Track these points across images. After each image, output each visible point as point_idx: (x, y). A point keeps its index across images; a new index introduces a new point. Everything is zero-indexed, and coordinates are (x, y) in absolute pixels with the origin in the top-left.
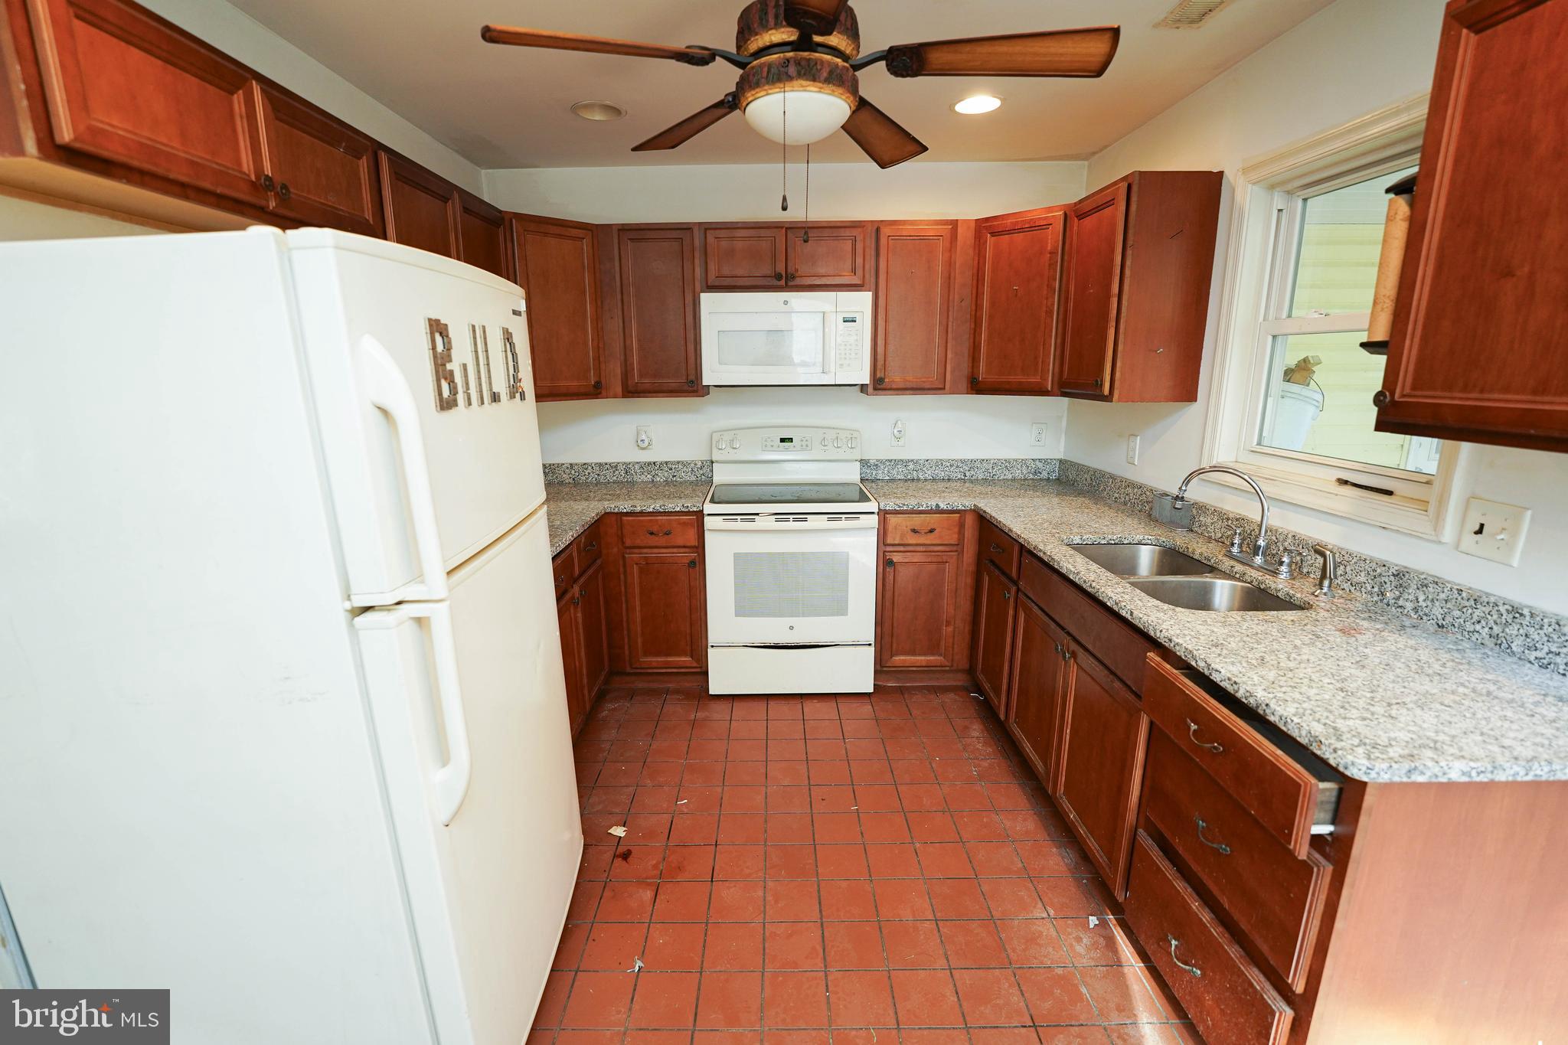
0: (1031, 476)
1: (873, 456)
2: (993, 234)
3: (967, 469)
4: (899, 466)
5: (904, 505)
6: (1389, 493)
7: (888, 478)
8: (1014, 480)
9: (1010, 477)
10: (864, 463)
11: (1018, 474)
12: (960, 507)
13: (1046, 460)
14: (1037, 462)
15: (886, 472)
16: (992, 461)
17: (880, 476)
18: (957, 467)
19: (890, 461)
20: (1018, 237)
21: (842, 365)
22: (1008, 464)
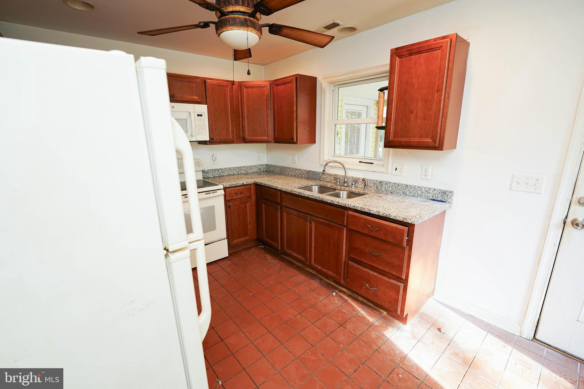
0: (258, 171)
1: (206, 168)
2: (246, 87)
3: (239, 170)
4: (216, 172)
5: (232, 184)
6: (372, 163)
7: (213, 176)
8: (253, 172)
9: (252, 171)
10: (203, 171)
11: (254, 170)
12: (250, 183)
13: (262, 165)
14: (260, 166)
15: (211, 174)
16: (246, 167)
17: (210, 176)
18: (236, 170)
19: (213, 170)
20: (255, 90)
21: (198, 133)
22: (251, 167)
